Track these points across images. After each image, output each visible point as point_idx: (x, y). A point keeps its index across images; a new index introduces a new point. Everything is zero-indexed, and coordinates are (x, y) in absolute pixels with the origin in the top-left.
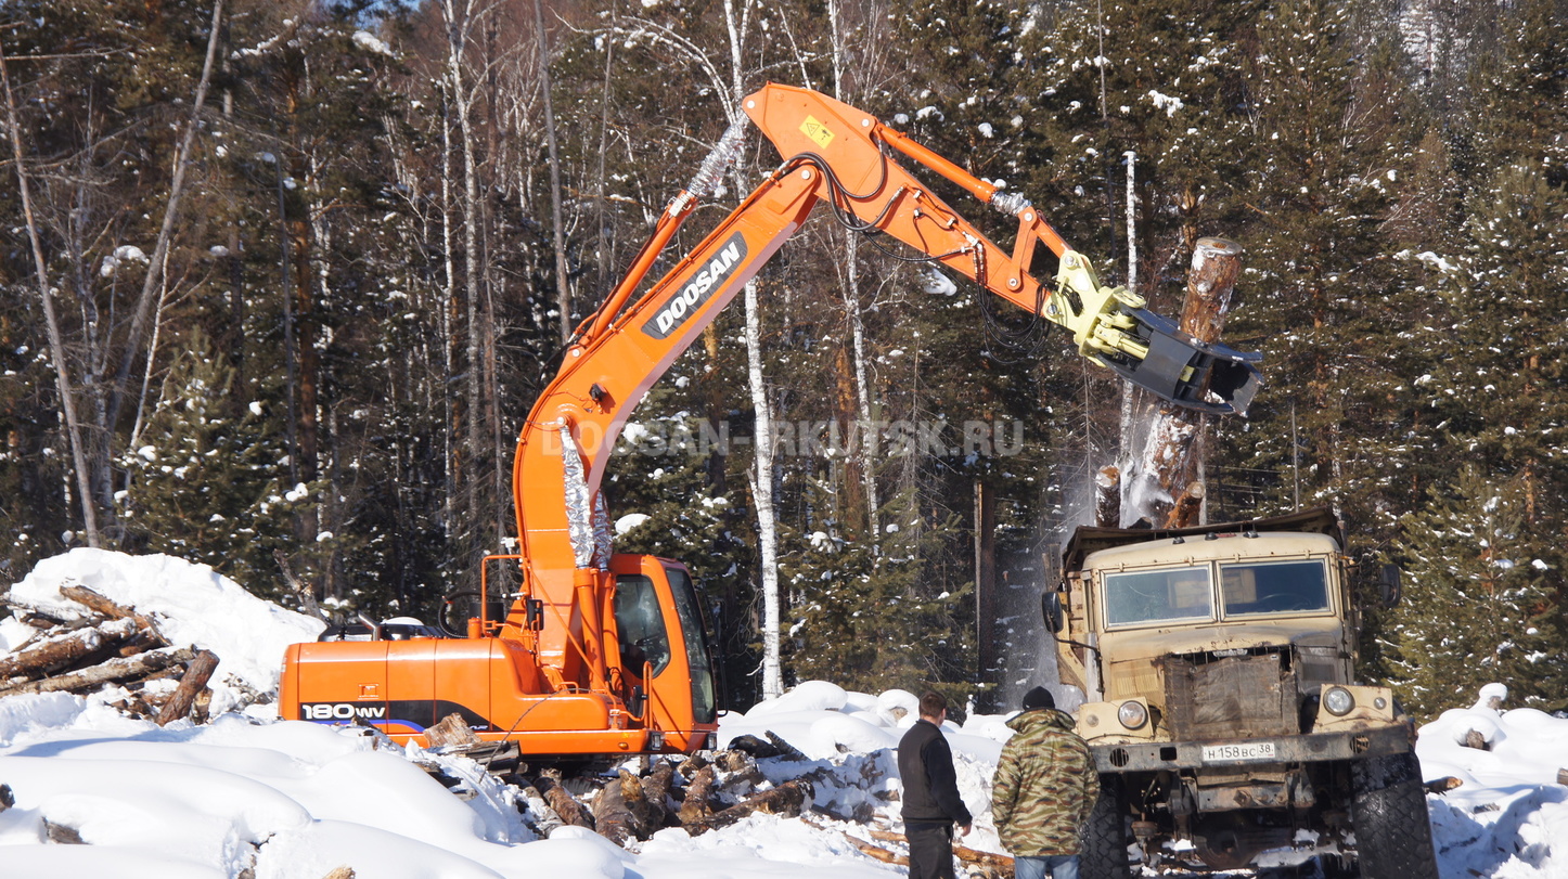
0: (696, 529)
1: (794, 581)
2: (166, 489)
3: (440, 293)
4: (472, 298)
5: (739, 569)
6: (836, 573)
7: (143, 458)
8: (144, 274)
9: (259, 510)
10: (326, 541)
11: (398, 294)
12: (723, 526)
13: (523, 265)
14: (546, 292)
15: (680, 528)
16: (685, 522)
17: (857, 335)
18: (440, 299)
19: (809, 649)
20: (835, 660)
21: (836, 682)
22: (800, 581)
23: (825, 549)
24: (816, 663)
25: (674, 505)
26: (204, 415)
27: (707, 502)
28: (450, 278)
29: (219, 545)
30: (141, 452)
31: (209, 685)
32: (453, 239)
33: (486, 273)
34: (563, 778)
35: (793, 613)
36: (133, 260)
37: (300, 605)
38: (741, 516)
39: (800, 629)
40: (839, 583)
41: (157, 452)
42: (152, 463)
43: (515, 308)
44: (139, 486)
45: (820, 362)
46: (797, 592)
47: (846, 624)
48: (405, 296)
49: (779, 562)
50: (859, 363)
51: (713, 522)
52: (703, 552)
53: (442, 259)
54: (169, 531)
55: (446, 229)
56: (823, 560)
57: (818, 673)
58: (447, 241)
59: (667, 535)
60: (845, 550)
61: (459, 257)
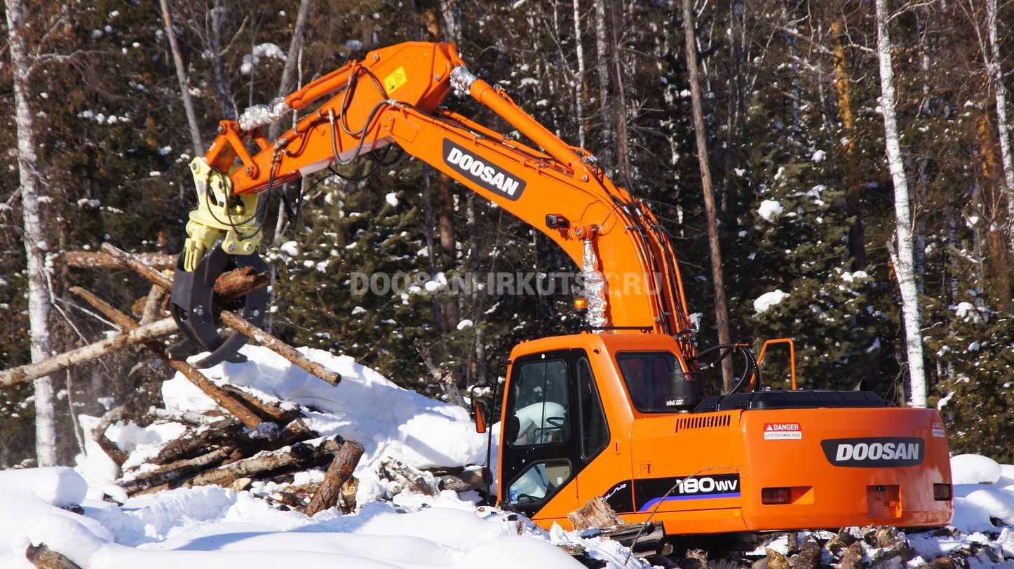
0: (836, 305)
1: (940, 353)
2: (310, 284)
3: (571, 78)
4: (604, 81)
5: (882, 344)
6: (984, 344)
7: (286, 253)
8: (281, 71)
9: (399, 301)
10: (467, 329)
11: (531, 81)
12: (863, 300)
13: (653, 46)
14: (678, 71)
15: (820, 304)
16: (824, 298)
17: (1000, 101)
18: (572, 84)
19: (959, 422)
20: (987, 433)
21: (988, 455)
22: (947, 353)
23: (972, 319)
24: (967, 436)
25: (812, 282)
26: (343, 209)
27: (847, 277)
28: (581, 61)
29: (362, 337)
30: (284, 247)
31: (355, 474)
32: (583, 23)
33: (616, 56)
34: (709, 559)
35: (940, 386)
36: (272, 57)
37: (442, 393)
38: (885, 289)
39: (949, 402)
40: (987, 354)
41: (298, 247)
42: (294, 258)
43: (647, 87)
44: (283, 281)
45: (962, 129)
46: (944, 365)
47: (997, 396)
48: (536, 82)
49: (923, 334)
50: (1002, 128)
51: (854, 297)
52: (844, 328)
53: (573, 44)
54: (314, 325)
55: (576, 13)
56: (969, 330)
57: (969, 446)
58: (577, 25)
59: (807, 312)
60: (993, 320)
61: (589, 41)
